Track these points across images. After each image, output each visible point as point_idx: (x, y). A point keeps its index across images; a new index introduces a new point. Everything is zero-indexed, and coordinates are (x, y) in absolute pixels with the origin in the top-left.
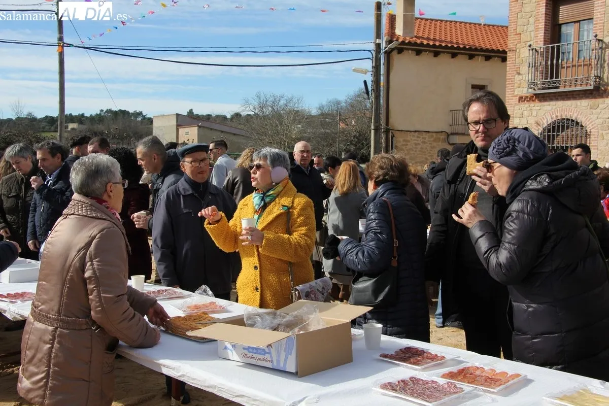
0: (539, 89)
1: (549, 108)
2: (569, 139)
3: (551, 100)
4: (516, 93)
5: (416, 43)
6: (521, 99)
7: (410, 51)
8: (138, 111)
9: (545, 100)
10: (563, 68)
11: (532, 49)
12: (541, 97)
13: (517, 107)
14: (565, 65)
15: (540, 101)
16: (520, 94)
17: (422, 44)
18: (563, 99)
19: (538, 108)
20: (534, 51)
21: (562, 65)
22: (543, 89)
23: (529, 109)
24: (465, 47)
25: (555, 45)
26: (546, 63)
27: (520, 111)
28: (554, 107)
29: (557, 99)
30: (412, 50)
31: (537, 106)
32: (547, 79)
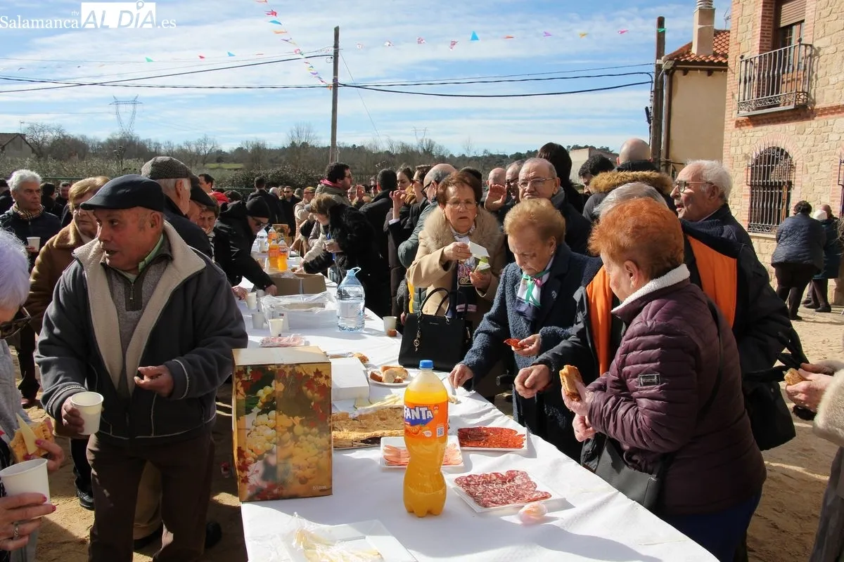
0: (753, 110)
1: (761, 134)
3: (763, 123)
4: (733, 117)
5: (696, 61)
6: (738, 124)
7: (699, 71)
8: (604, 147)
9: (758, 124)
10: (783, 83)
11: (747, 61)
12: (755, 121)
13: (734, 134)
14: (785, 80)
15: (753, 125)
16: (737, 118)
17: (711, 63)
18: (774, 123)
19: (751, 134)
20: (749, 63)
21: (782, 79)
23: (744, 135)
25: (772, 52)
27: (737, 138)
28: (766, 133)
29: (769, 123)
30: (701, 70)
31: (751, 131)
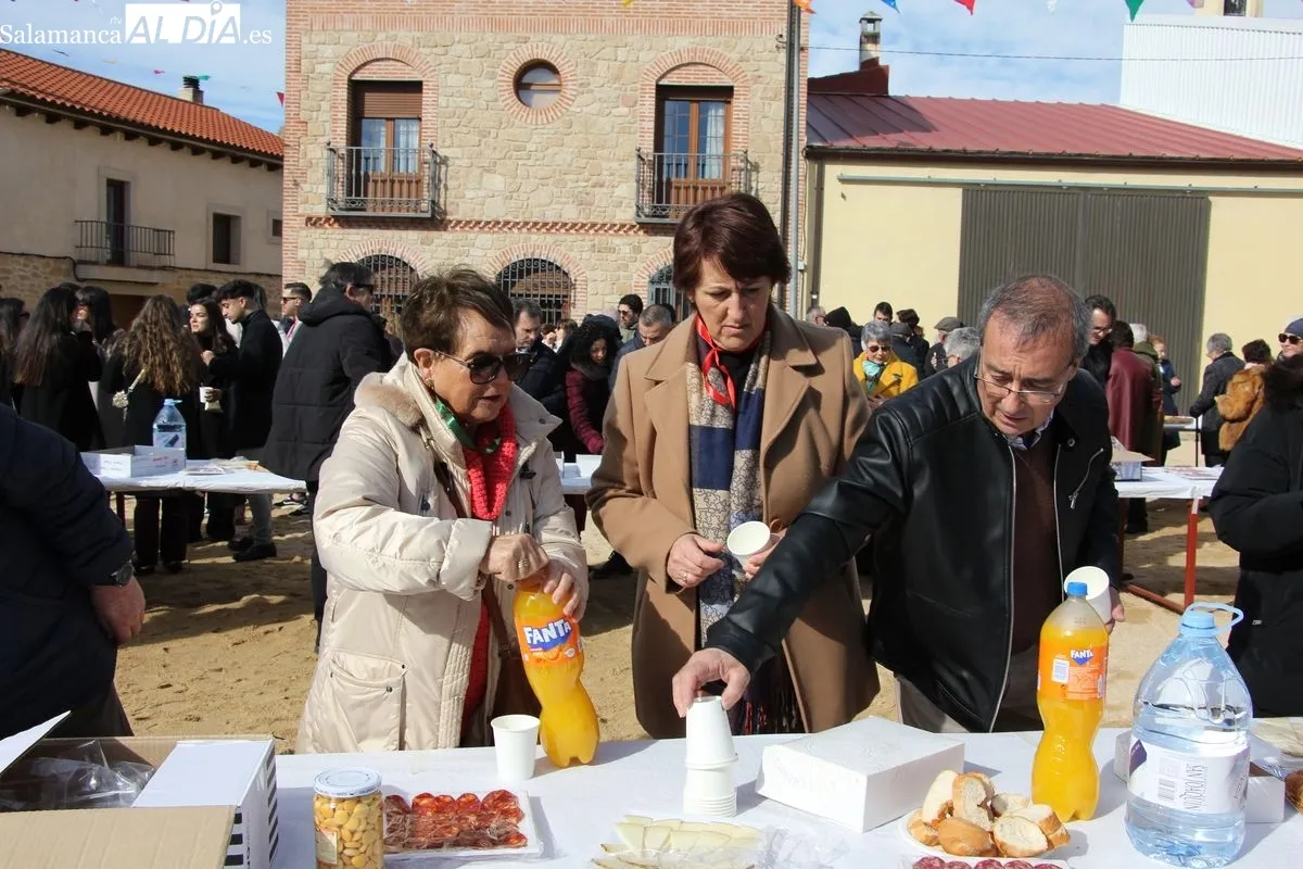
0: (341, 209)
1: (358, 238)
2: (387, 284)
3: (360, 226)
4: (300, 211)
5: (25, 94)
6: (312, 222)
7: (7, 107)
9: (350, 226)
11: (331, 149)
12: (345, 222)
13: (304, 233)
15: (342, 226)
16: (309, 213)
17: (33, 98)
18: (380, 227)
19: (340, 236)
20: (332, 152)
22: (347, 210)
23: (324, 236)
24: (100, 113)
26: (350, 171)
27: (309, 239)
28: (366, 237)
29: (369, 227)
30: (12, 105)
31: (336, 233)
32: (359, 196)
